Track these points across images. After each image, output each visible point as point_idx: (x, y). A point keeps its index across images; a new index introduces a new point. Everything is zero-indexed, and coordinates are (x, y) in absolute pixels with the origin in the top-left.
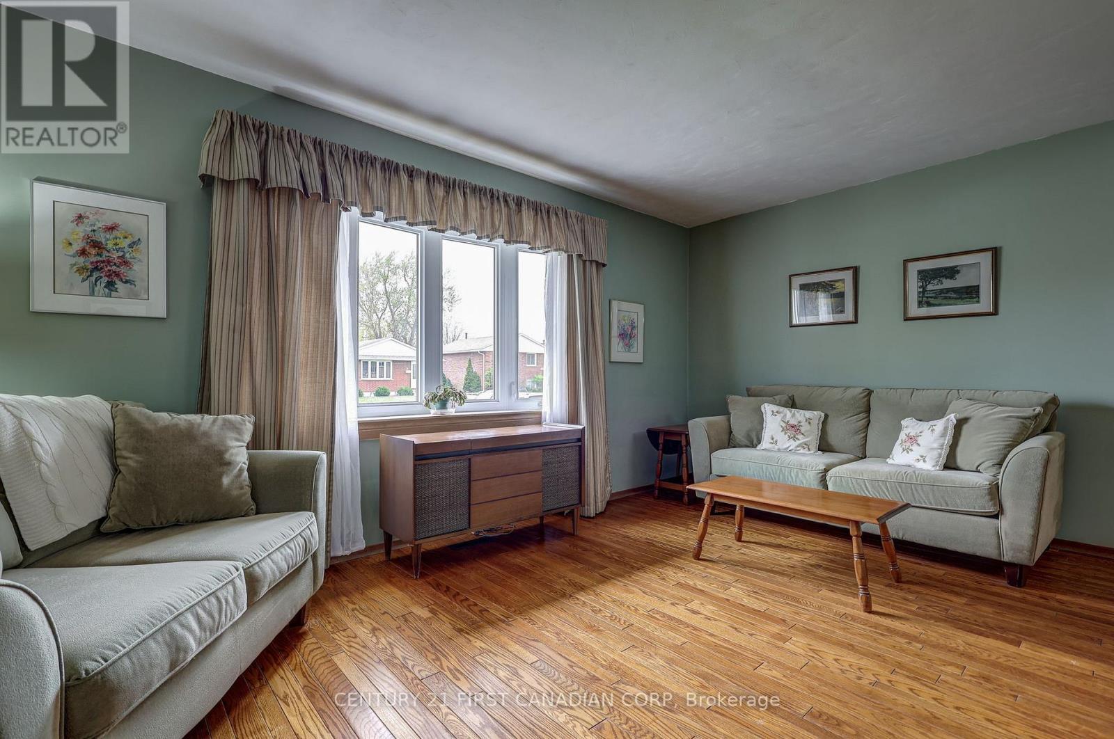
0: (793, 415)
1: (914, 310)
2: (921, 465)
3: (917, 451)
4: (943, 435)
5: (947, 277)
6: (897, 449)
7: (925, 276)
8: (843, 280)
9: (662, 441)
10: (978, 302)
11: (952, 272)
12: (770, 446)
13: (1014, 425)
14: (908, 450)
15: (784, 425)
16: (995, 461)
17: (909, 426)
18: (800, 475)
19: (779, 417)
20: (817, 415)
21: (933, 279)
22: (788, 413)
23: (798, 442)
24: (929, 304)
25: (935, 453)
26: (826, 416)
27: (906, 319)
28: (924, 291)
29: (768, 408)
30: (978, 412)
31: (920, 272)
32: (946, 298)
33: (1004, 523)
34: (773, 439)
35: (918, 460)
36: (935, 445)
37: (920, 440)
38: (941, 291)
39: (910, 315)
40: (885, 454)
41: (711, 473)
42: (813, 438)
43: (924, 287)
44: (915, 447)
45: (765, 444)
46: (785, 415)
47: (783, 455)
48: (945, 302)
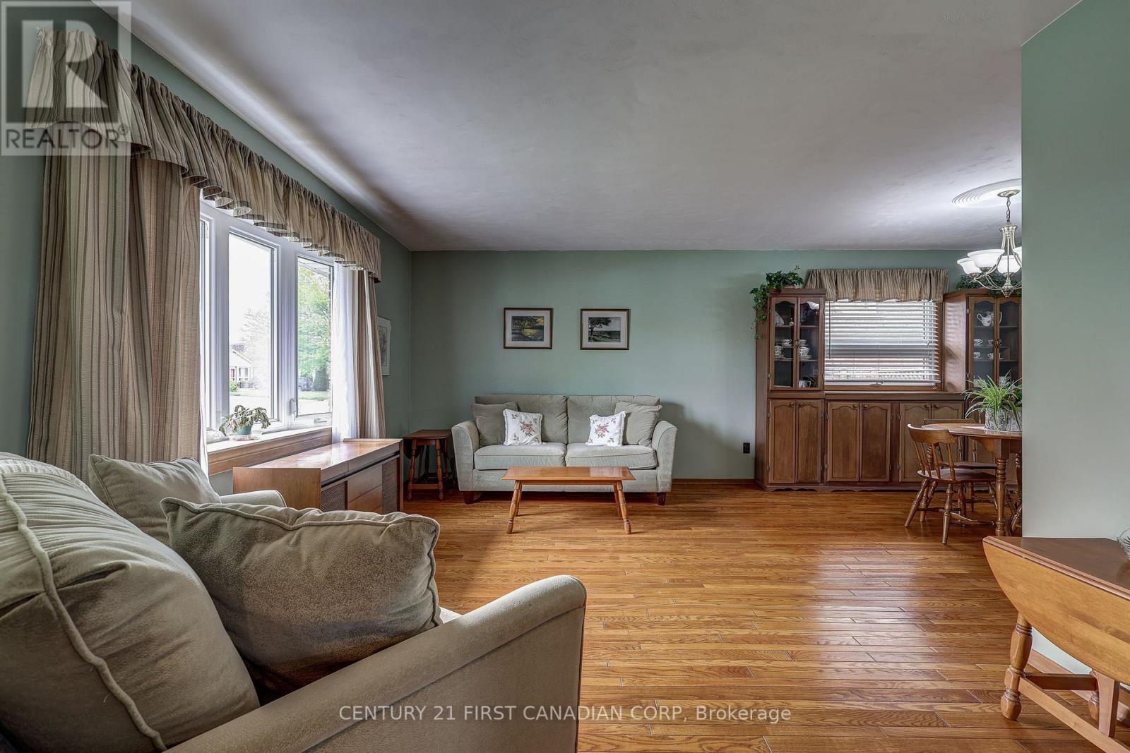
0: (526, 418)
1: (587, 344)
2: (611, 444)
3: (607, 436)
4: (620, 425)
5: (604, 324)
6: (593, 435)
7: (594, 321)
8: (543, 318)
9: (415, 448)
10: (620, 341)
11: (606, 321)
12: (514, 441)
13: (651, 417)
14: (602, 436)
15: (522, 425)
16: (648, 437)
17: (596, 421)
18: (548, 460)
19: (518, 420)
20: (538, 416)
21: (597, 324)
22: (523, 416)
23: (532, 437)
24: (596, 340)
25: (618, 436)
26: (543, 416)
27: (582, 349)
28: (592, 331)
29: (508, 414)
30: (635, 409)
31: (590, 318)
32: (603, 337)
33: (659, 471)
34: (515, 436)
35: (609, 441)
36: (617, 431)
37: (608, 428)
38: (601, 332)
39: (584, 347)
40: (584, 439)
41: (474, 468)
42: (537, 434)
43: (592, 328)
44: (606, 433)
45: (509, 440)
46: (521, 419)
47: (523, 447)
48: (602, 339)
